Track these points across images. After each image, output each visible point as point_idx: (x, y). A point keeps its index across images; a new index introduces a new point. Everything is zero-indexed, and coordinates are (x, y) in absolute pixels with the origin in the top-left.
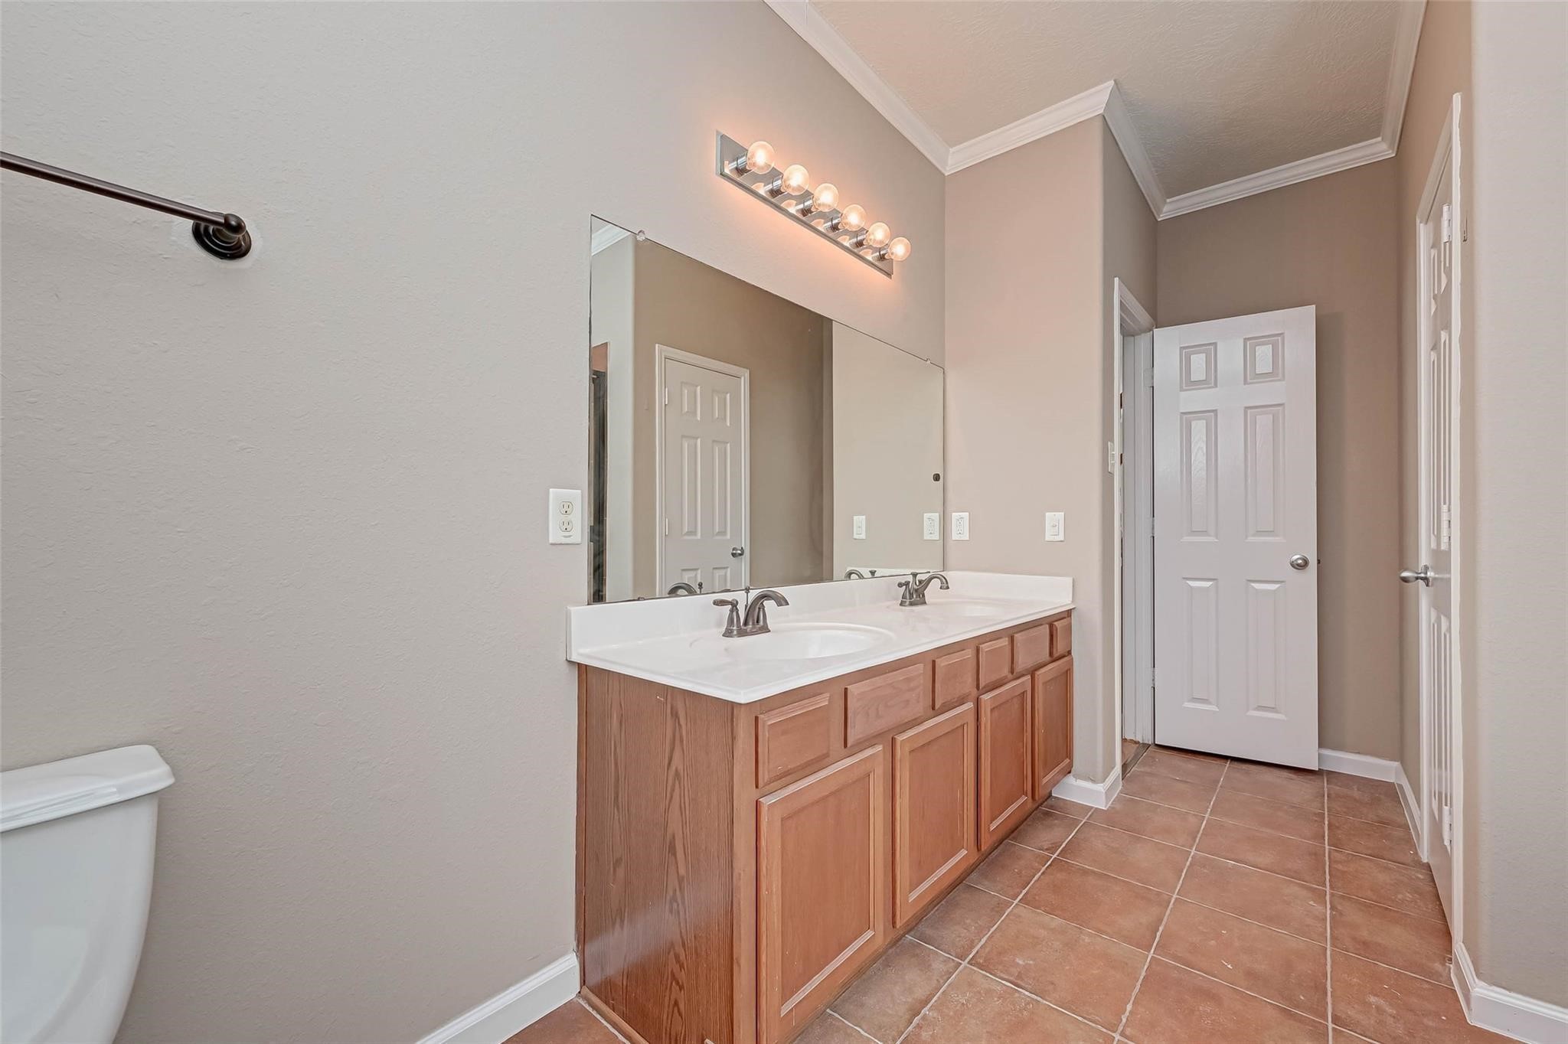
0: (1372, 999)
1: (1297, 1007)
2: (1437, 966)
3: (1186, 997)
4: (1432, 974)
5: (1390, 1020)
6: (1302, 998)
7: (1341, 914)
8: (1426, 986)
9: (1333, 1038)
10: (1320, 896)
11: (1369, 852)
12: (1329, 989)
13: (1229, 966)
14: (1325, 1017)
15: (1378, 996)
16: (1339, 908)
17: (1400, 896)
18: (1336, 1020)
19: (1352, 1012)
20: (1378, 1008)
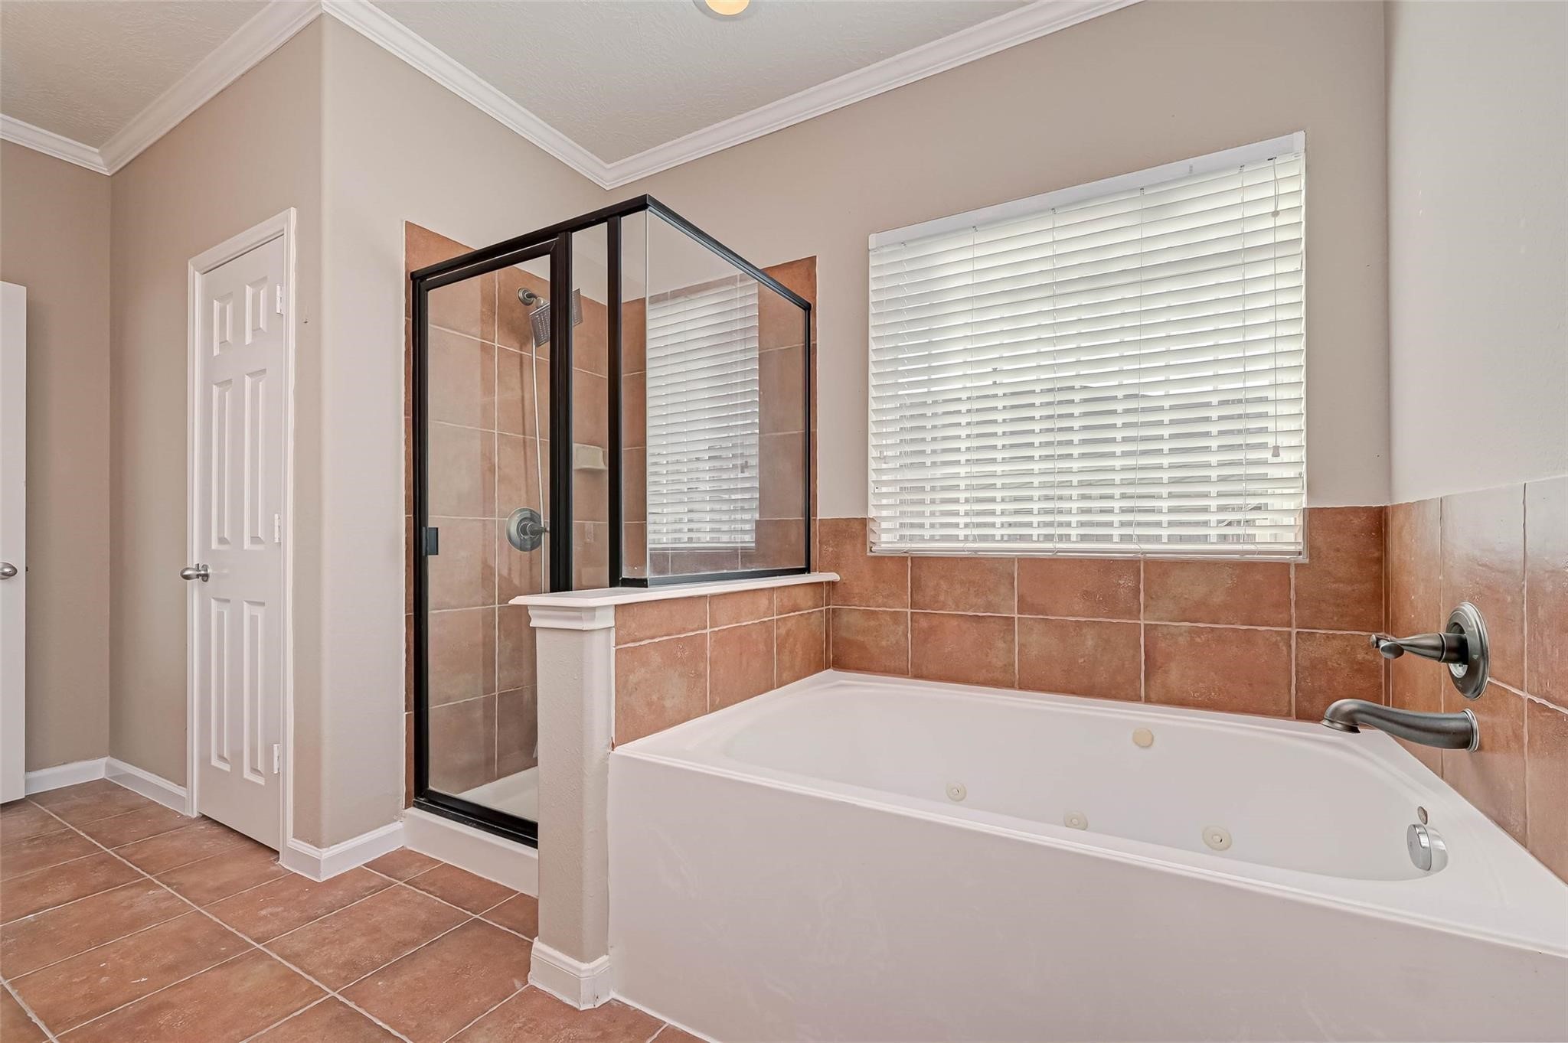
0: (263, 913)
1: (227, 956)
2: (273, 868)
3: (138, 1028)
4: (274, 875)
5: (285, 914)
6: (223, 949)
7: (181, 884)
8: (280, 883)
9: (270, 951)
10: (150, 885)
11: (147, 835)
12: (233, 930)
13: (143, 980)
14: (249, 945)
15: (264, 908)
16: (174, 881)
17: (205, 847)
18: (258, 941)
19: (261, 929)
20: (271, 914)
